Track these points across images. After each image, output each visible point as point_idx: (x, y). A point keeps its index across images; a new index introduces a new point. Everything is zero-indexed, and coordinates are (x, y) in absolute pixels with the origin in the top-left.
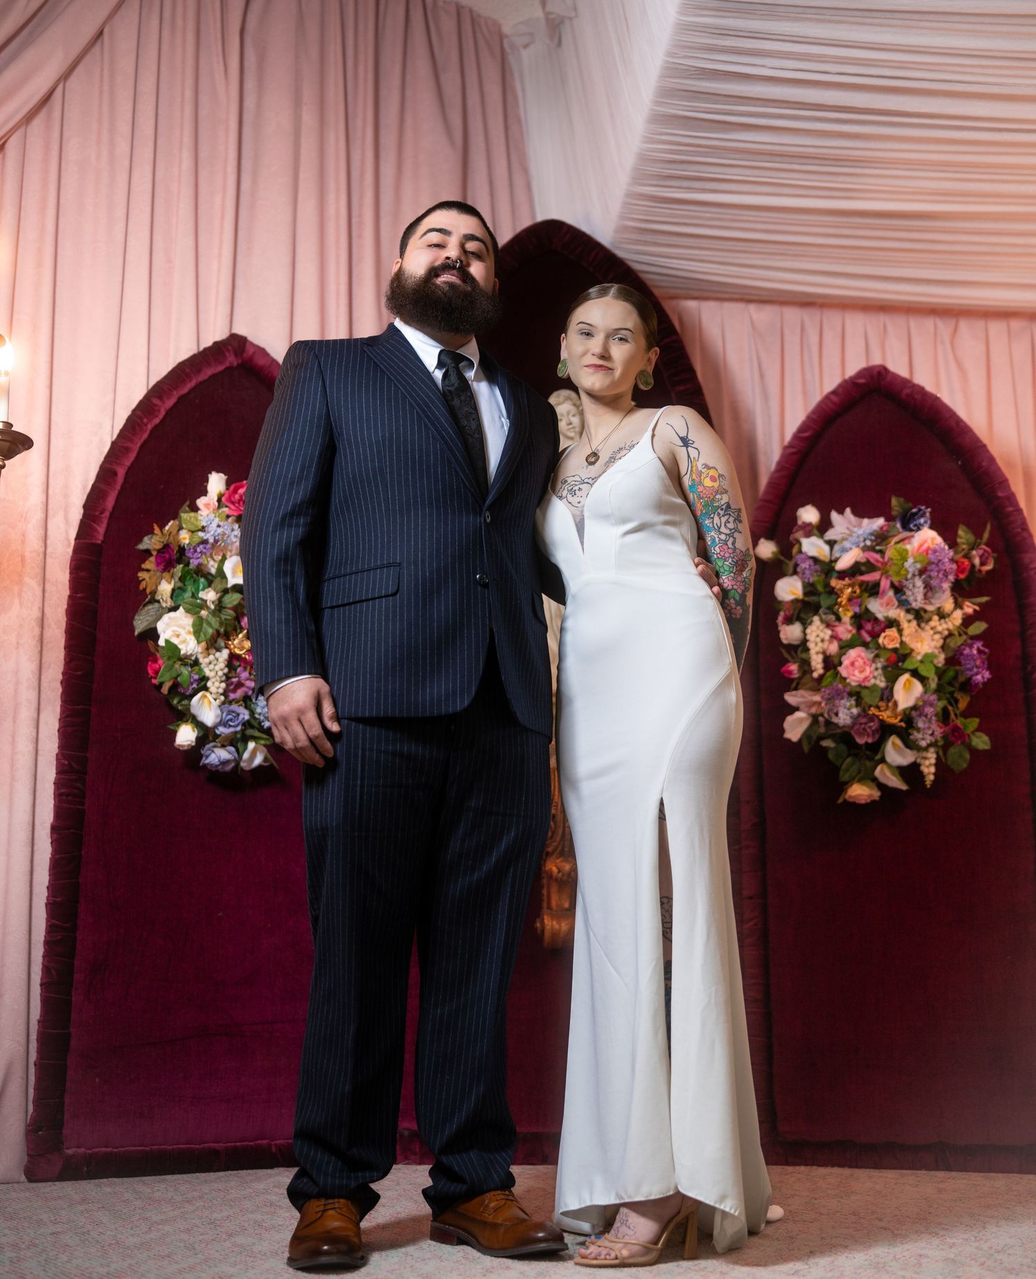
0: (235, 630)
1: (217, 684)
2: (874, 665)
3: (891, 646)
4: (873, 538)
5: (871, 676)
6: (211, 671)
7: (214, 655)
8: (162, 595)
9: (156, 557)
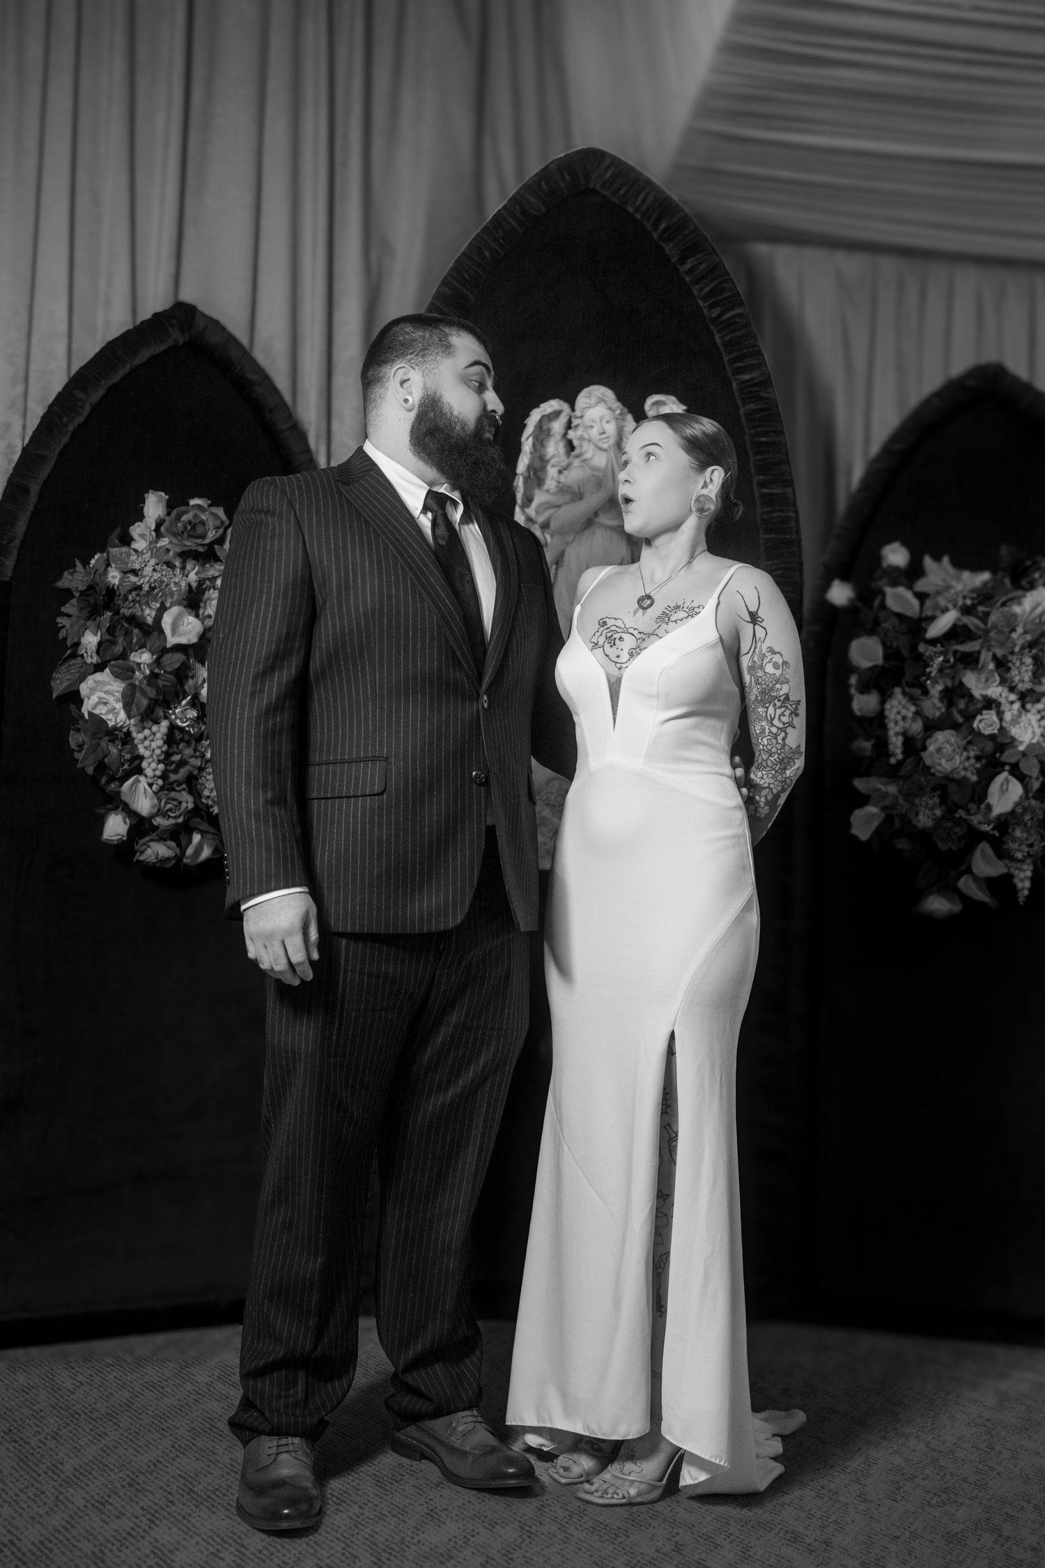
0: (177, 695)
1: (154, 765)
2: (965, 754)
3: (987, 732)
4: (975, 595)
5: (961, 767)
6: (145, 748)
7: (150, 729)
8: (86, 649)
9: (78, 599)
